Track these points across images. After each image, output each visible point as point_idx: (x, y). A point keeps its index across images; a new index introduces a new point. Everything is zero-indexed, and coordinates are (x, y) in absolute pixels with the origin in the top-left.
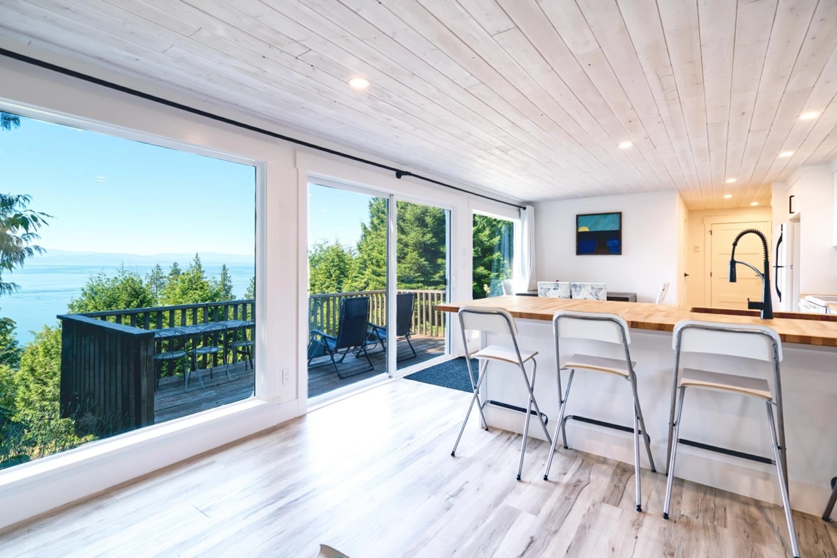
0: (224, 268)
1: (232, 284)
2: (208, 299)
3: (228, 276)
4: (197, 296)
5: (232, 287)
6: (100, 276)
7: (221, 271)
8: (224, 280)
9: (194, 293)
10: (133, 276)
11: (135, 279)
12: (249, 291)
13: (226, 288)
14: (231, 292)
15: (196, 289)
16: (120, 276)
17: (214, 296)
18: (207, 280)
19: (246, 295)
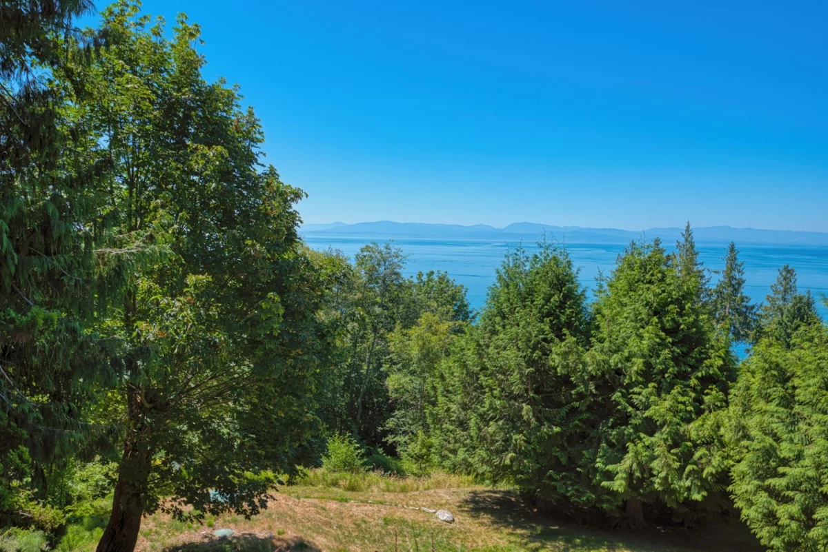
0: (732, 249)
1: (744, 277)
2: (672, 302)
3: (738, 262)
4: (651, 296)
5: (744, 282)
6: (518, 253)
7: (726, 254)
8: (732, 269)
9: (648, 289)
10: (557, 253)
11: (561, 258)
12: (776, 292)
13: (734, 282)
14: (742, 290)
15: (650, 282)
16: (541, 254)
17: (684, 297)
18: (701, 268)
19: (768, 298)
